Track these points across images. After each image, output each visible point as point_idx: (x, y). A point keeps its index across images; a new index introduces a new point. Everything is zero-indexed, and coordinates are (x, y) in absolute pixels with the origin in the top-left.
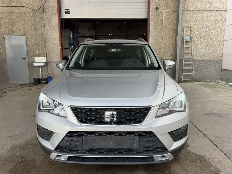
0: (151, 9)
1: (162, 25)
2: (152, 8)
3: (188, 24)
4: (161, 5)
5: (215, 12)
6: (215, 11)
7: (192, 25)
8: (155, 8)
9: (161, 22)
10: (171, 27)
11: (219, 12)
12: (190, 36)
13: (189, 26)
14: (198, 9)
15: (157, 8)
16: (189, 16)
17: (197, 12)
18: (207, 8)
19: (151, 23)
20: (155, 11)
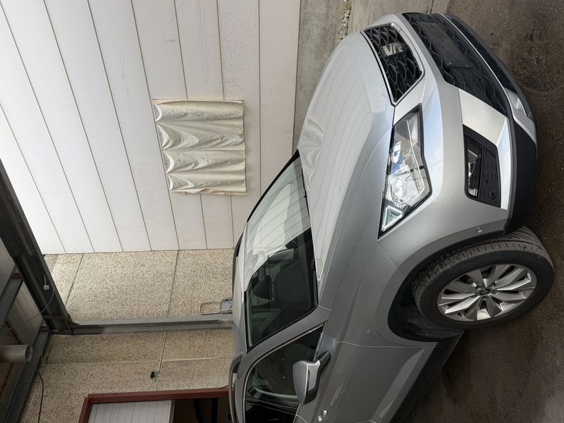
0: (151, 390)
1: (194, 361)
2: (150, 387)
3: (197, 308)
4: (146, 367)
5: (178, 266)
6: (176, 267)
7: (199, 301)
8: (151, 381)
9: (187, 363)
10: (199, 341)
11: (179, 261)
12: (223, 304)
13: (201, 306)
14: (167, 295)
15: (153, 375)
16: (180, 309)
17: (173, 296)
18: (170, 279)
19: (186, 388)
20: (159, 381)
